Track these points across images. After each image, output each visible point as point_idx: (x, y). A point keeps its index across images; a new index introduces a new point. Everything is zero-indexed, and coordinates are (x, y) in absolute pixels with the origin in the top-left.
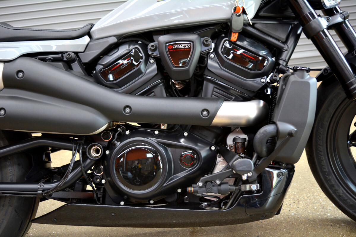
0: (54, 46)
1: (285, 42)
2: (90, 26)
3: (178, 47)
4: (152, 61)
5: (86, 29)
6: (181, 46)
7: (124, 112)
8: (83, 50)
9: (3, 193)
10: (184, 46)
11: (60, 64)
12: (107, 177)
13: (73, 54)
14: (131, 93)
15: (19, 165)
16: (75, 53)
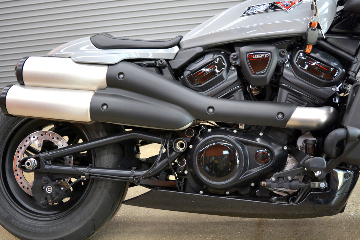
0: (150, 54)
1: (355, 56)
2: (179, 38)
3: (257, 57)
4: (233, 69)
5: (176, 40)
6: (261, 56)
7: (207, 112)
8: (172, 58)
9: (101, 176)
10: (263, 56)
11: (154, 69)
12: (189, 169)
13: (164, 61)
14: (214, 96)
15: (114, 153)
16: (166, 60)
